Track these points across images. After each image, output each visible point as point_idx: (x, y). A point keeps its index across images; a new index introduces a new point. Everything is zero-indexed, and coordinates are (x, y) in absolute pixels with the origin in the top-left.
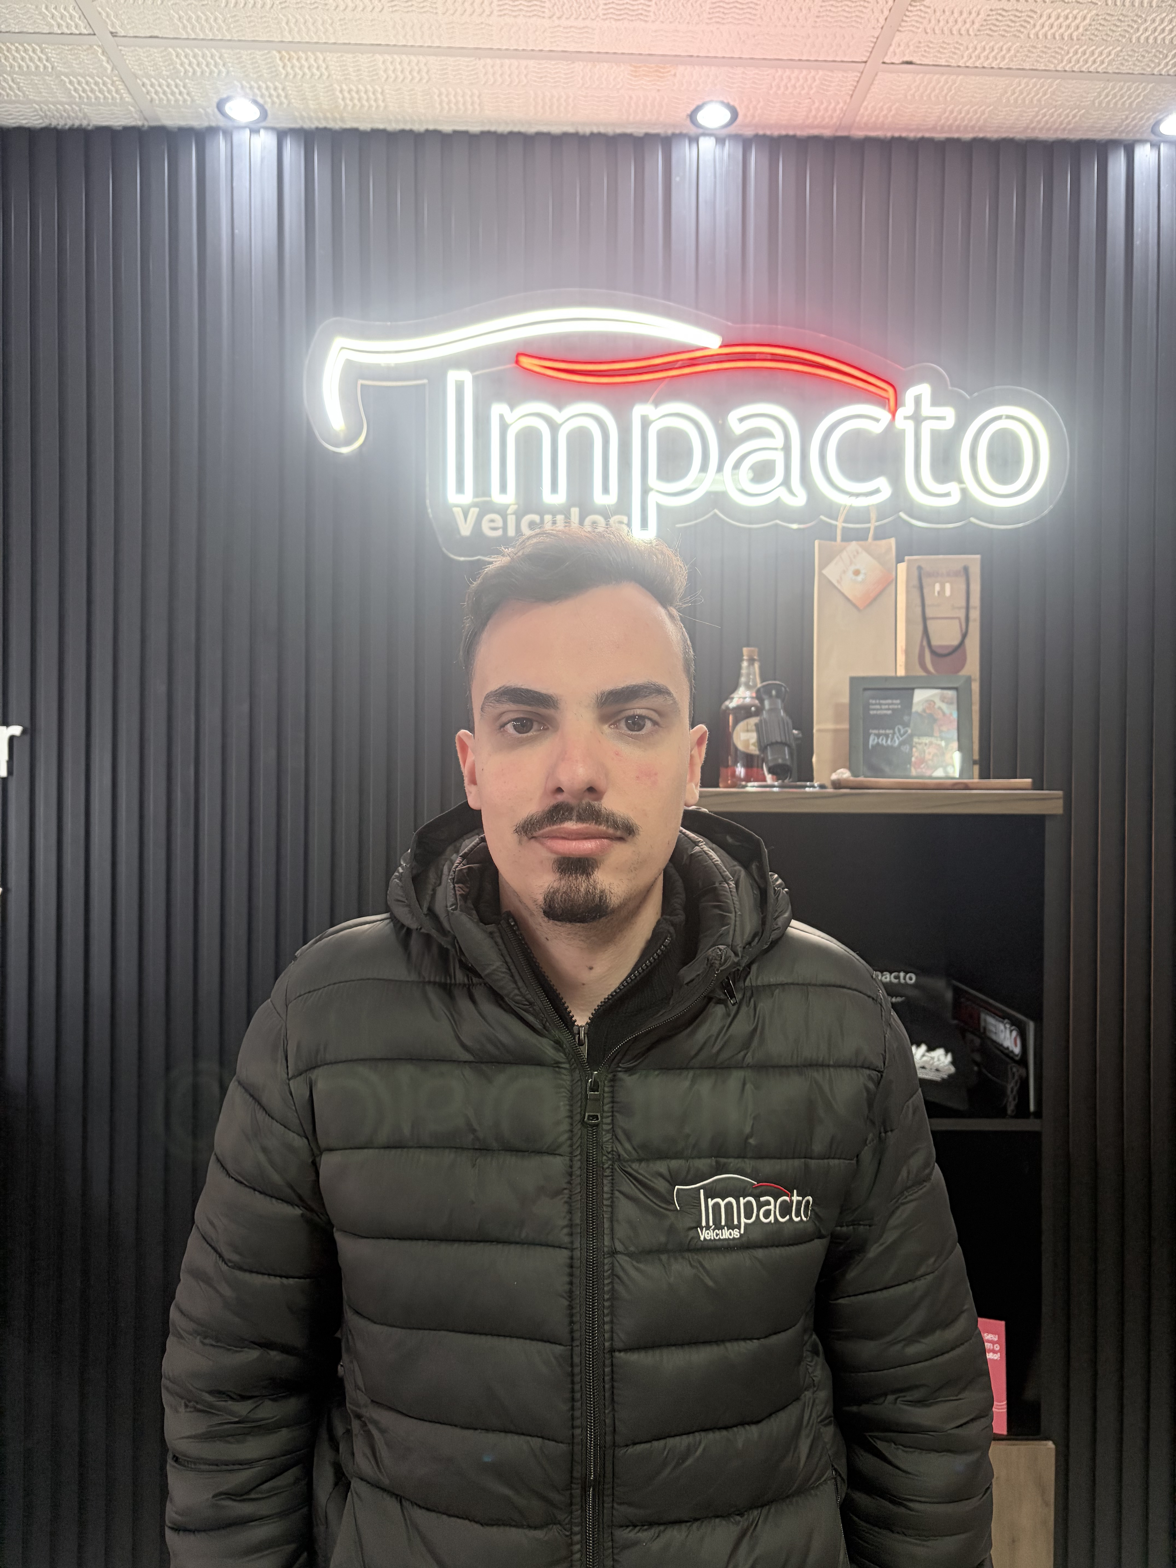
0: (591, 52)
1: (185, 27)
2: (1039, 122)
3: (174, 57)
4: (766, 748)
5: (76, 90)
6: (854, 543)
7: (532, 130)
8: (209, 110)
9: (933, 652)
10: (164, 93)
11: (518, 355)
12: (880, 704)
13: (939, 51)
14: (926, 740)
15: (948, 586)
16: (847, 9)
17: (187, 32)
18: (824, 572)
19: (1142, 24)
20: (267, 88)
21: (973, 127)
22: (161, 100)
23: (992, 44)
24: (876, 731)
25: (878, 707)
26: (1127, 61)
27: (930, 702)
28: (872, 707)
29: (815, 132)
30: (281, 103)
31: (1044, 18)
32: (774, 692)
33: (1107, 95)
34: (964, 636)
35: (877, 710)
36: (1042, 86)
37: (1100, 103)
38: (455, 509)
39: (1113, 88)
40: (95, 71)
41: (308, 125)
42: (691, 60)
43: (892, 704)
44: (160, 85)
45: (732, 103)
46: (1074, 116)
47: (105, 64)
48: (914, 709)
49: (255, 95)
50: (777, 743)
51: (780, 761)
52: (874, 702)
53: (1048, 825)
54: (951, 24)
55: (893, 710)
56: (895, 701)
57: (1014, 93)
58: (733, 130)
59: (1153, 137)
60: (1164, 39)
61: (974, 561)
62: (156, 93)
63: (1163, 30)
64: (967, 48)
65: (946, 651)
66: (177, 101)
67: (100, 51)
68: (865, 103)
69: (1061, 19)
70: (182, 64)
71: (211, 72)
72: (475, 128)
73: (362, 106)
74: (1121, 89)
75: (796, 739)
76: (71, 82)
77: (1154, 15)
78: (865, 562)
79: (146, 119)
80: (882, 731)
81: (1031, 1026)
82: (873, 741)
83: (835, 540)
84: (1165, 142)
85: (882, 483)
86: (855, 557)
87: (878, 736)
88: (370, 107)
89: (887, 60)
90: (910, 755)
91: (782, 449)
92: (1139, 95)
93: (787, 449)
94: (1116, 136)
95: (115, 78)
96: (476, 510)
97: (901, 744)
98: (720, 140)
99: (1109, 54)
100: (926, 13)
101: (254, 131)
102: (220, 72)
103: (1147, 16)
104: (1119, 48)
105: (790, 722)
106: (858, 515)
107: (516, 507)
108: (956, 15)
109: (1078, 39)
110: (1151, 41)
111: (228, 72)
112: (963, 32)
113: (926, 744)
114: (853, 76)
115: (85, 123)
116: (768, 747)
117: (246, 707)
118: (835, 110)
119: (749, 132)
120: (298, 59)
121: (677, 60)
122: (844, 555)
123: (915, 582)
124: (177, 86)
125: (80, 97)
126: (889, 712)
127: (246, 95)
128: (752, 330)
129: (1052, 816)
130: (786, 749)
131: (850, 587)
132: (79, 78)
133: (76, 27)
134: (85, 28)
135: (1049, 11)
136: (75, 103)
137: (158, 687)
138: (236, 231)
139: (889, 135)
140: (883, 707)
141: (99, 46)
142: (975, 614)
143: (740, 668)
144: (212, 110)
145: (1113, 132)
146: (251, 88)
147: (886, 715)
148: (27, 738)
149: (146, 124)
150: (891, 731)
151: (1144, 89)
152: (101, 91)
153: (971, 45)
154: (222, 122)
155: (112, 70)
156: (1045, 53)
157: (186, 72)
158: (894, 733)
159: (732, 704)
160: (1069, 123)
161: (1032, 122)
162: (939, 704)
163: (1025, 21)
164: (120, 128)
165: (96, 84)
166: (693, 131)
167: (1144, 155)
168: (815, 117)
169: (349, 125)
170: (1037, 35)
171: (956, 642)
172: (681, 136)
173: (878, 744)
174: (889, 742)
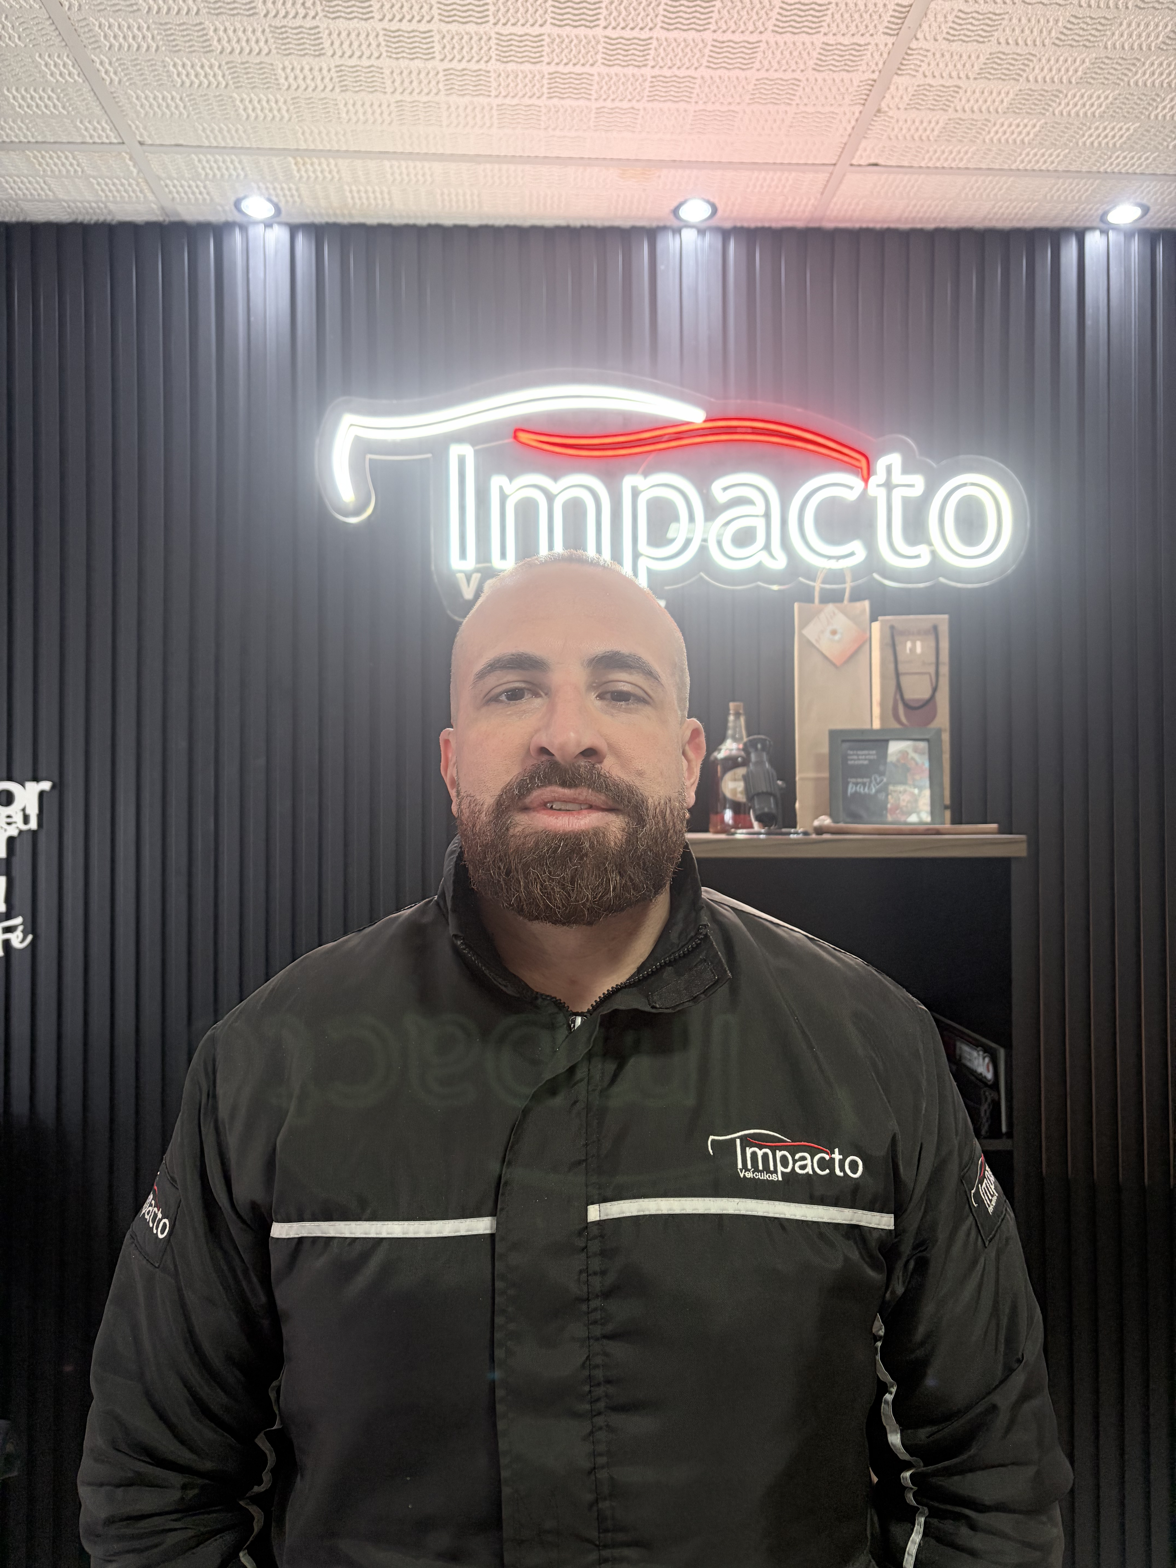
0: (582, 158)
1: (207, 137)
2: (996, 214)
3: (196, 162)
4: (752, 796)
5: (103, 190)
6: (831, 604)
7: (528, 223)
8: (227, 208)
9: (906, 705)
10: (186, 193)
12: (858, 755)
13: (902, 155)
14: (901, 788)
15: (919, 644)
16: (817, 120)
17: (209, 141)
18: (804, 632)
19: (1086, 131)
20: (282, 189)
21: (935, 219)
22: (182, 198)
23: (950, 148)
24: (854, 780)
25: (855, 757)
26: (1075, 161)
27: (904, 754)
29: (789, 224)
30: (294, 202)
31: (998, 126)
32: (759, 746)
33: (1058, 190)
34: (935, 690)
35: (855, 760)
36: (998, 183)
37: (1052, 197)
39: (1063, 184)
40: (122, 174)
41: (318, 220)
42: (675, 164)
43: (869, 754)
44: (182, 186)
45: (712, 200)
46: (1028, 208)
47: (132, 168)
48: (889, 760)
49: (270, 194)
50: (763, 793)
51: (766, 810)
52: (851, 752)
53: (1014, 867)
54: (913, 131)
55: (870, 760)
56: (871, 752)
57: (971, 188)
58: (714, 222)
59: (1102, 225)
60: (1107, 143)
61: (942, 621)
62: (178, 192)
63: (1106, 136)
64: (928, 152)
65: (917, 705)
66: (196, 199)
67: (127, 157)
68: (835, 200)
69: (1013, 127)
70: (203, 168)
71: (230, 175)
72: (474, 222)
73: (370, 204)
74: (1071, 184)
75: (781, 789)
76: (99, 184)
77: (1098, 123)
78: (841, 622)
79: (167, 215)
80: (859, 780)
81: (1002, 1053)
82: (851, 789)
83: (813, 602)
84: (1113, 229)
86: (832, 617)
88: (377, 205)
89: (854, 162)
90: (886, 801)
92: (1087, 190)
94: (1067, 224)
95: (140, 180)
97: (878, 791)
98: (701, 232)
99: (1058, 155)
100: (890, 122)
101: (268, 225)
102: (238, 175)
103: (1091, 124)
104: (1067, 151)
105: (775, 773)
106: (836, 576)
108: (917, 123)
109: (1029, 143)
110: (1096, 144)
111: (246, 176)
112: (924, 138)
113: (900, 792)
114: (822, 177)
115: (109, 218)
116: (755, 796)
117: (262, 761)
118: (806, 205)
119: (728, 225)
120: (312, 164)
121: (662, 164)
122: (822, 616)
123: (888, 640)
124: (197, 187)
125: (106, 196)
126: (866, 762)
127: (262, 194)
128: (735, 405)
129: (1017, 859)
130: (772, 799)
131: (828, 645)
132: (107, 180)
133: (107, 137)
134: (115, 138)
135: (1002, 120)
136: (102, 202)
137: (179, 744)
138: (252, 319)
139: (857, 226)
140: (861, 758)
141: (127, 153)
142: (945, 670)
143: (726, 721)
144: (230, 207)
145: (1065, 221)
146: (267, 188)
147: (863, 765)
148: (56, 793)
149: (167, 220)
150: (868, 780)
151: (1092, 184)
152: (126, 191)
153: (931, 149)
154: (238, 218)
155: (138, 173)
156: (1000, 155)
157: (207, 174)
158: (871, 782)
159: (721, 755)
160: (1023, 214)
161: (989, 213)
162: (912, 754)
163: (980, 128)
164: (143, 223)
165: (122, 185)
166: (675, 223)
167: (1094, 242)
168: (789, 212)
169: (357, 220)
170: (992, 140)
171: (926, 695)
172: (664, 228)
173: (856, 792)
174: (866, 790)
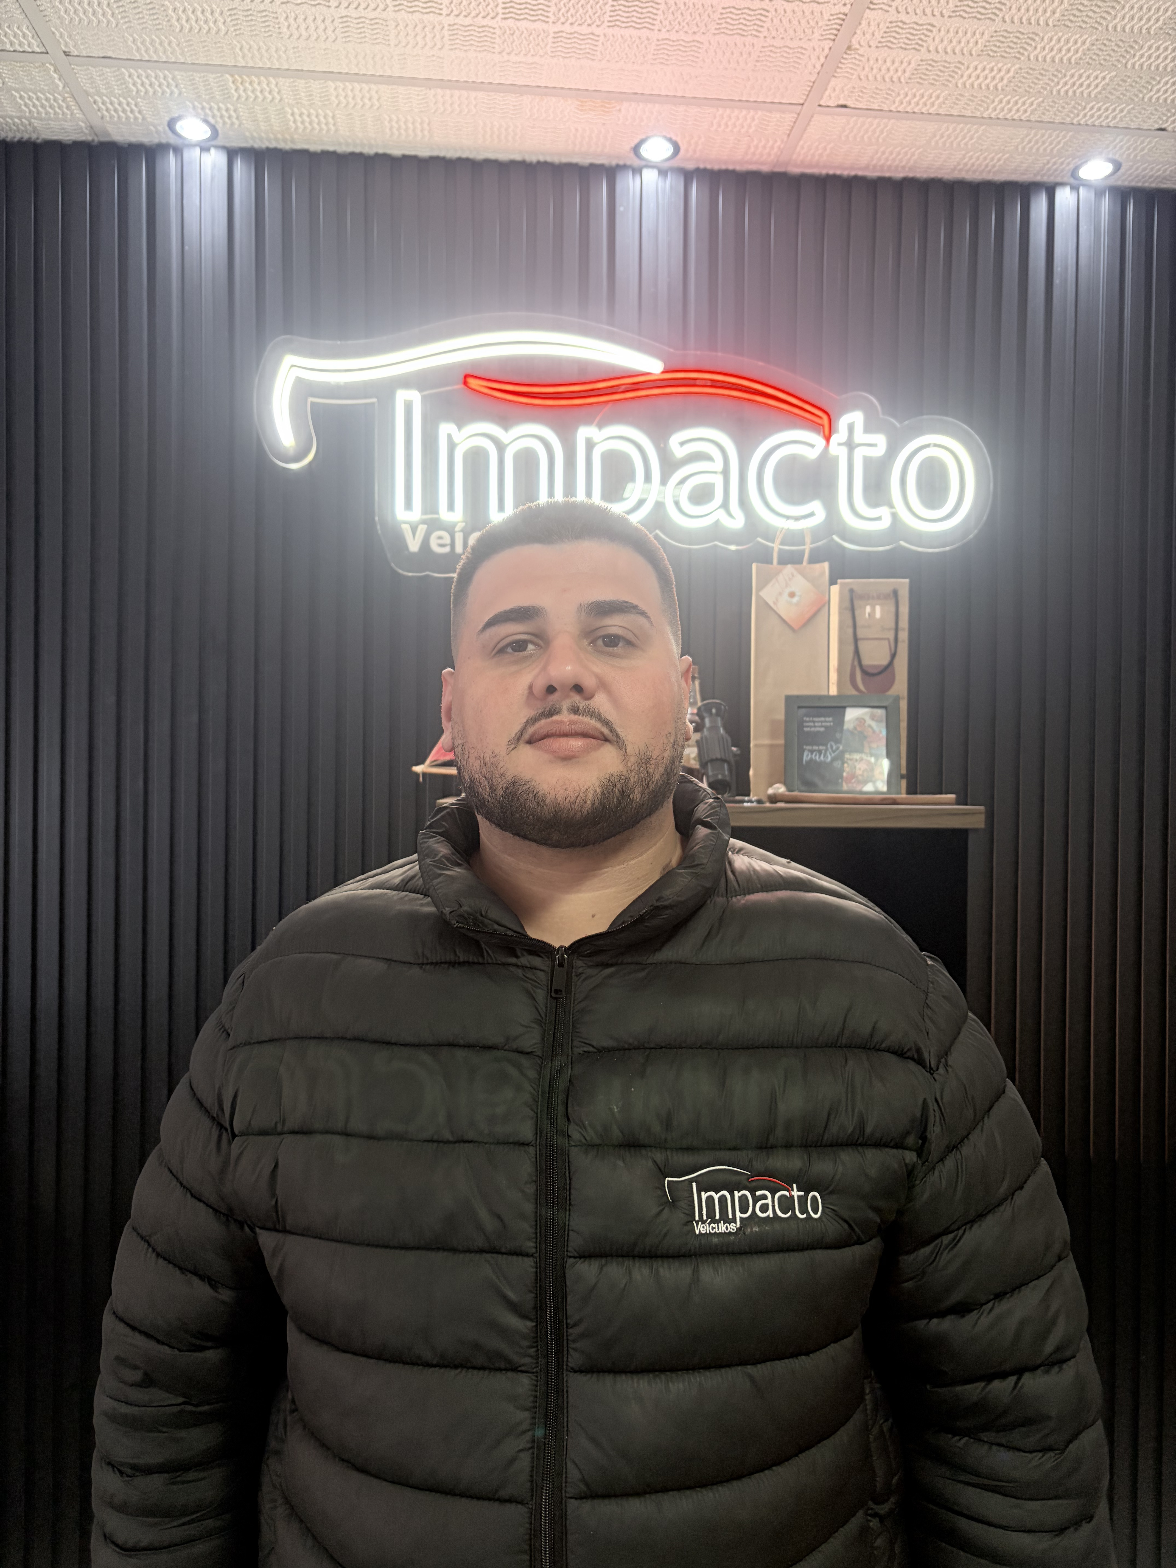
0: (539, 87)
1: (138, 49)
2: (966, 164)
3: (127, 77)
4: (706, 763)
5: (26, 105)
6: (789, 566)
7: (481, 156)
8: (160, 128)
9: (865, 672)
10: (116, 110)
11: (466, 376)
12: (814, 722)
13: (872, 97)
14: (856, 756)
15: (878, 609)
16: (785, 55)
17: (141, 54)
18: (762, 594)
19: (1062, 78)
20: (219, 109)
21: (903, 167)
22: (111, 117)
23: (922, 91)
24: (809, 747)
25: (812, 724)
26: (1048, 111)
27: (861, 721)
28: (805, 724)
29: (754, 167)
30: (232, 124)
31: (971, 70)
32: (714, 711)
33: (1030, 142)
34: (893, 656)
35: (811, 727)
36: (969, 131)
37: (1024, 148)
38: (404, 526)
39: (1036, 135)
40: (46, 88)
41: (258, 144)
42: (636, 97)
43: (825, 721)
44: (112, 103)
45: (674, 138)
46: (999, 160)
47: (57, 81)
48: (846, 727)
49: (206, 115)
50: (717, 759)
51: (720, 777)
52: (808, 719)
53: (972, 839)
54: (883, 72)
55: (826, 727)
56: (827, 719)
57: (942, 136)
58: (676, 163)
59: (1072, 181)
60: (1082, 93)
61: (903, 585)
62: (107, 110)
63: (1081, 85)
64: (899, 94)
65: (875, 671)
66: (128, 118)
67: (52, 68)
68: (801, 143)
69: (987, 72)
70: (134, 84)
71: (163, 93)
72: (424, 153)
73: (313, 129)
74: (1043, 136)
75: (735, 755)
76: (21, 97)
77: (1073, 71)
78: (800, 584)
79: (96, 135)
80: (815, 748)
82: (806, 757)
83: (771, 563)
84: (1084, 185)
85: (816, 506)
86: (790, 579)
87: (812, 752)
88: (321, 130)
89: (822, 103)
90: (842, 770)
91: (721, 473)
92: (1059, 143)
93: (726, 472)
94: (1038, 179)
95: (66, 95)
96: (425, 527)
97: (833, 759)
98: (663, 173)
99: (1032, 104)
100: (860, 61)
101: (205, 149)
102: (172, 93)
103: (1067, 71)
104: (1041, 99)
105: (729, 739)
106: (795, 538)
107: (464, 524)
108: (889, 63)
109: (1003, 90)
110: (1070, 93)
111: (180, 93)
112: (895, 79)
113: (856, 760)
114: (789, 117)
115: (34, 136)
116: (709, 764)
117: (195, 718)
118: (772, 148)
119: (691, 166)
120: (251, 83)
121: (622, 96)
122: (780, 577)
123: (847, 604)
124: (128, 104)
125: (30, 111)
126: (822, 729)
127: (197, 115)
128: (694, 356)
129: (976, 830)
130: (726, 766)
131: (786, 608)
132: (30, 94)
133: (29, 45)
134: (38, 46)
135: (976, 63)
136: (25, 118)
137: (107, 698)
138: (186, 248)
139: (824, 172)
140: (818, 724)
141: (51, 64)
142: (904, 636)
144: (163, 127)
145: (1035, 175)
146: (203, 108)
147: (819, 732)
149: (96, 139)
150: (824, 748)
151: (1064, 137)
152: (51, 107)
153: (902, 92)
154: (172, 140)
155: (64, 87)
156: (972, 101)
157: (138, 91)
158: (826, 750)
160: (994, 166)
161: (959, 164)
162: (869, 722)
163: (953, 71)
164: (70, 142)
165: (47, 99)
166: (636, 162)
167: (1064, 197)
168: (754, 154)
169: (300, 145)
170: (964, 84)
171: (885, 662)
172: (624, 167)
173: (811, 760)
174: (822, 758)
